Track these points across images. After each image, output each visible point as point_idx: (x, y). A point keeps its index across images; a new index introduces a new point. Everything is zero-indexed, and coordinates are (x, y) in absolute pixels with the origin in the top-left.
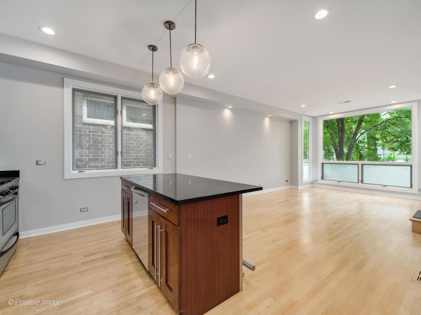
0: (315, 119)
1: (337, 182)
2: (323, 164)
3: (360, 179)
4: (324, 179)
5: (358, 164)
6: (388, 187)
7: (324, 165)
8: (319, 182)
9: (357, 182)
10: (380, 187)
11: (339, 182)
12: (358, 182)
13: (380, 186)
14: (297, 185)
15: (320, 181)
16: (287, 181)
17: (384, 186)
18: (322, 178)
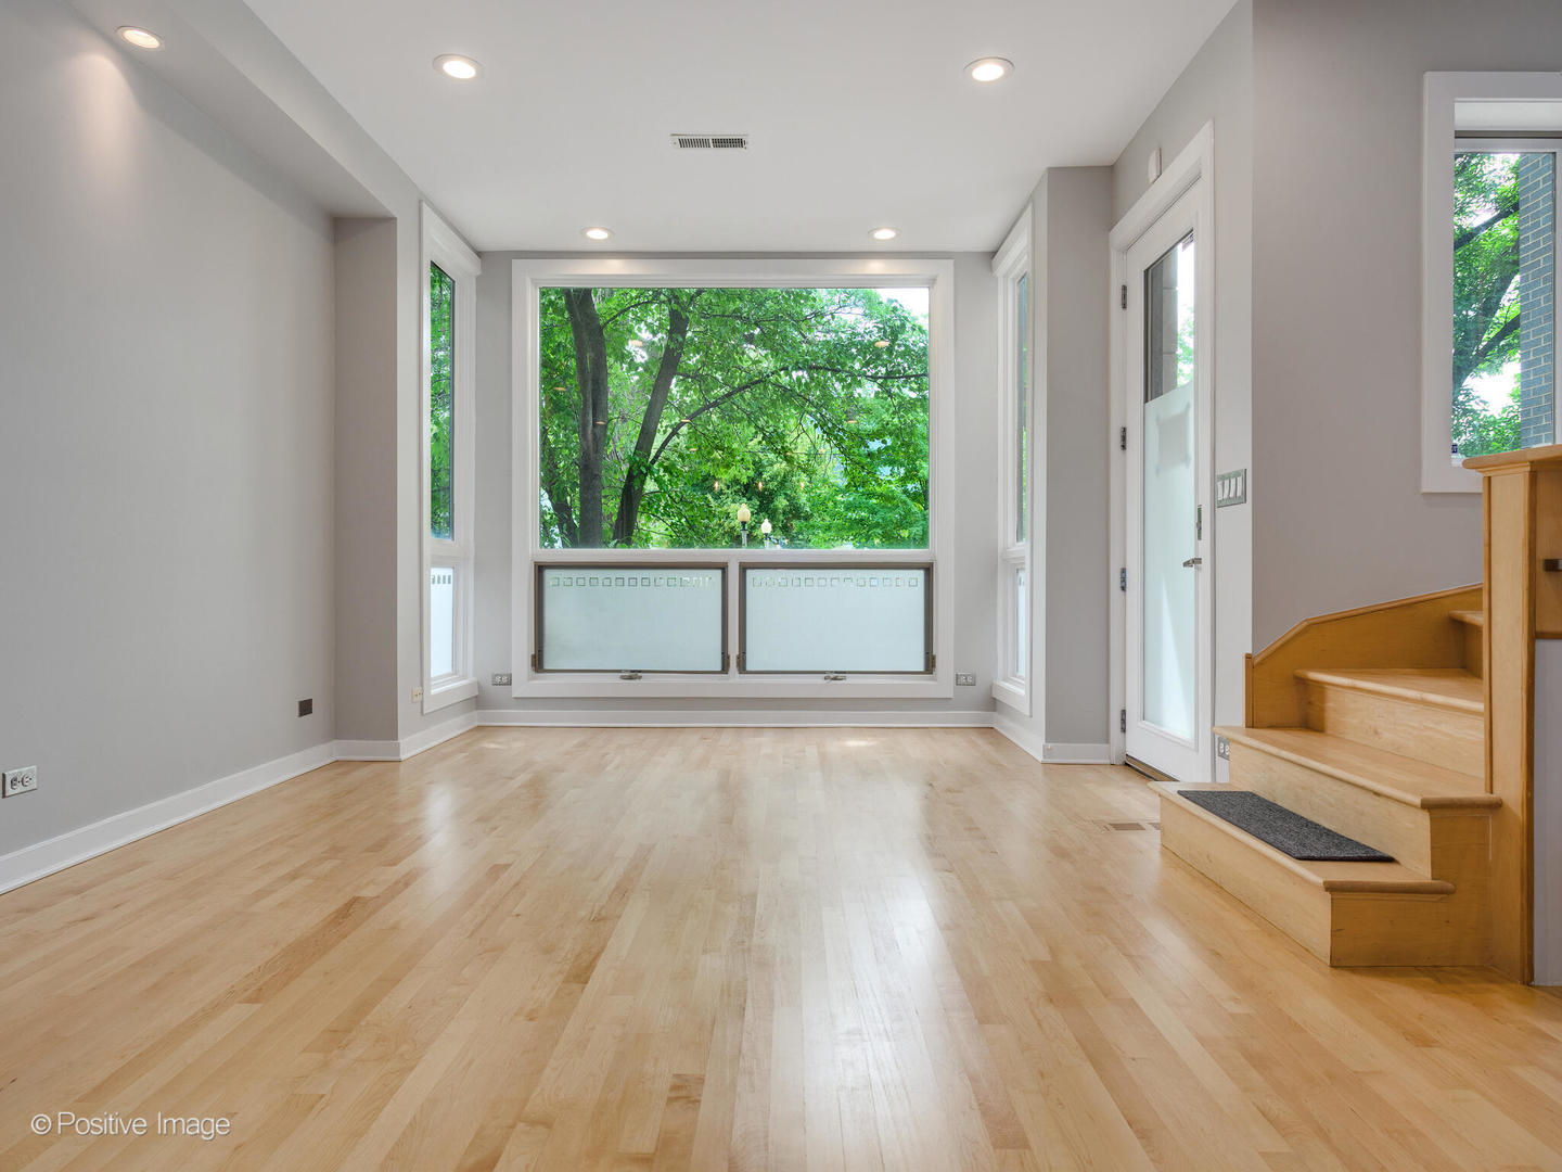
0: (495, 264)
1: (623, 678)
2: (540, 569)
3: (734, 651)
4: (546, 667)
5: (723, 568)
6: (851, 679)
7: (549, 575)
8: (518, 690)
9: (719, 669)
10: (816, 687)
11: (630, 678)
12: (725, 669)
13: (819, 679)
14: (392, 734)
15: (526, 684)
16: (305, 708)
17: (835, 679)
18: (538, 663)
